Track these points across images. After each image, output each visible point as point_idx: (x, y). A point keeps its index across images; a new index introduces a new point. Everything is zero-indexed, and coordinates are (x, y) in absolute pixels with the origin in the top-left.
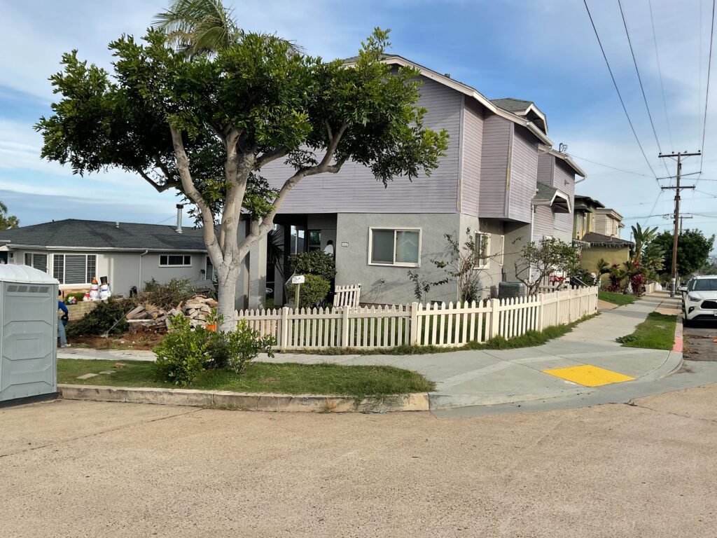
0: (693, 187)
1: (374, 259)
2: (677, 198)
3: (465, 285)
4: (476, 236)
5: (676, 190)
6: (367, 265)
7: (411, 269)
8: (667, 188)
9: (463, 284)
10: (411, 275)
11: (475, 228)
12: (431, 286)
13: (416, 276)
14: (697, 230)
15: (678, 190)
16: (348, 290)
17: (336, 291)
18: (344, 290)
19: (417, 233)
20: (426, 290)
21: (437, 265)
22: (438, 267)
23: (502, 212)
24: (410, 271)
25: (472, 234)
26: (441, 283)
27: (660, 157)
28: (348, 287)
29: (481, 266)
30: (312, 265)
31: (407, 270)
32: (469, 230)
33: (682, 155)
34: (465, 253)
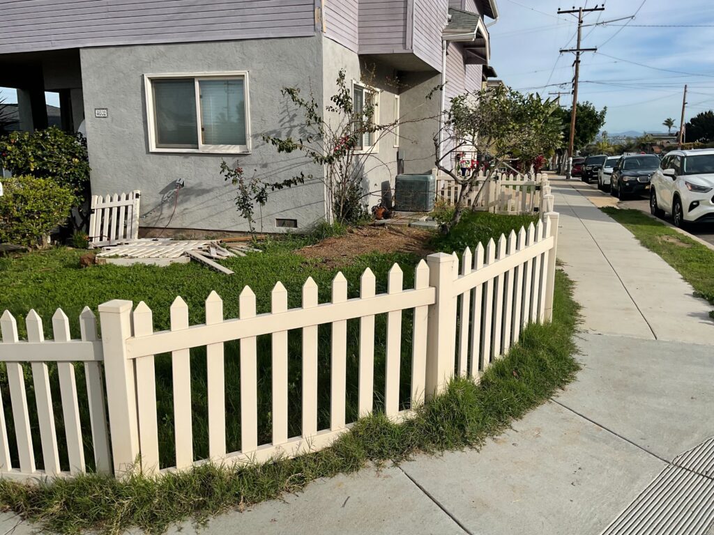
0: (595, 50)
1: (161, 140)
2: (577, 62)
3: (339, 184)
4: (355, 92)
5: (575, 53)
6: (148, 152)
7: (225, 159)
8: (566, 51)
9: (335, 184)
10: (226, 172)
11: (354, 75)
12: (268, 190)
13: (239, 171)
14: (587, 102)
15: (578, 54)
16: (116, 203)
17: (94, 205)
18: (108, 204)
19: (238, 81)
20: (261, 198)
21: (276, 148)
22: (280, 150)
23: (401, 41)
24: (224, 163)
25: (348, 84)
26: (288, 183)
27: (559, 13)
28: (116, 197)
29: (366, 149)
30: (37, 158)
31: (220, 161)
32: (342, 76)
33: (584, 11)
34: (335, 122)
